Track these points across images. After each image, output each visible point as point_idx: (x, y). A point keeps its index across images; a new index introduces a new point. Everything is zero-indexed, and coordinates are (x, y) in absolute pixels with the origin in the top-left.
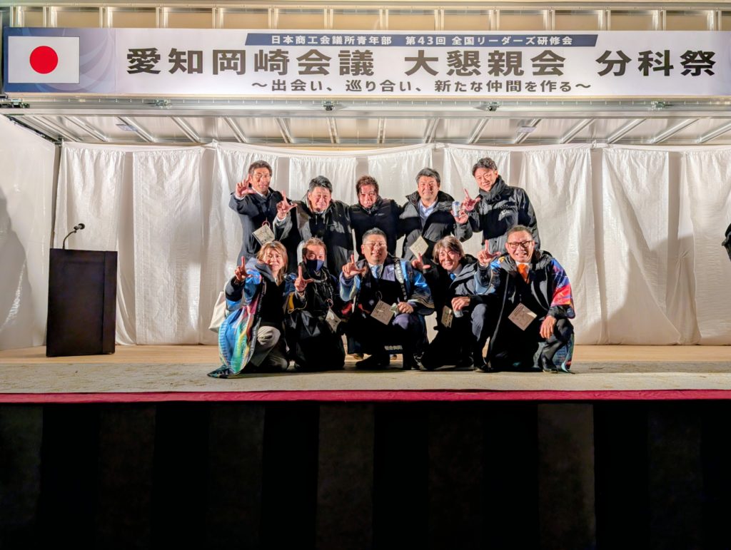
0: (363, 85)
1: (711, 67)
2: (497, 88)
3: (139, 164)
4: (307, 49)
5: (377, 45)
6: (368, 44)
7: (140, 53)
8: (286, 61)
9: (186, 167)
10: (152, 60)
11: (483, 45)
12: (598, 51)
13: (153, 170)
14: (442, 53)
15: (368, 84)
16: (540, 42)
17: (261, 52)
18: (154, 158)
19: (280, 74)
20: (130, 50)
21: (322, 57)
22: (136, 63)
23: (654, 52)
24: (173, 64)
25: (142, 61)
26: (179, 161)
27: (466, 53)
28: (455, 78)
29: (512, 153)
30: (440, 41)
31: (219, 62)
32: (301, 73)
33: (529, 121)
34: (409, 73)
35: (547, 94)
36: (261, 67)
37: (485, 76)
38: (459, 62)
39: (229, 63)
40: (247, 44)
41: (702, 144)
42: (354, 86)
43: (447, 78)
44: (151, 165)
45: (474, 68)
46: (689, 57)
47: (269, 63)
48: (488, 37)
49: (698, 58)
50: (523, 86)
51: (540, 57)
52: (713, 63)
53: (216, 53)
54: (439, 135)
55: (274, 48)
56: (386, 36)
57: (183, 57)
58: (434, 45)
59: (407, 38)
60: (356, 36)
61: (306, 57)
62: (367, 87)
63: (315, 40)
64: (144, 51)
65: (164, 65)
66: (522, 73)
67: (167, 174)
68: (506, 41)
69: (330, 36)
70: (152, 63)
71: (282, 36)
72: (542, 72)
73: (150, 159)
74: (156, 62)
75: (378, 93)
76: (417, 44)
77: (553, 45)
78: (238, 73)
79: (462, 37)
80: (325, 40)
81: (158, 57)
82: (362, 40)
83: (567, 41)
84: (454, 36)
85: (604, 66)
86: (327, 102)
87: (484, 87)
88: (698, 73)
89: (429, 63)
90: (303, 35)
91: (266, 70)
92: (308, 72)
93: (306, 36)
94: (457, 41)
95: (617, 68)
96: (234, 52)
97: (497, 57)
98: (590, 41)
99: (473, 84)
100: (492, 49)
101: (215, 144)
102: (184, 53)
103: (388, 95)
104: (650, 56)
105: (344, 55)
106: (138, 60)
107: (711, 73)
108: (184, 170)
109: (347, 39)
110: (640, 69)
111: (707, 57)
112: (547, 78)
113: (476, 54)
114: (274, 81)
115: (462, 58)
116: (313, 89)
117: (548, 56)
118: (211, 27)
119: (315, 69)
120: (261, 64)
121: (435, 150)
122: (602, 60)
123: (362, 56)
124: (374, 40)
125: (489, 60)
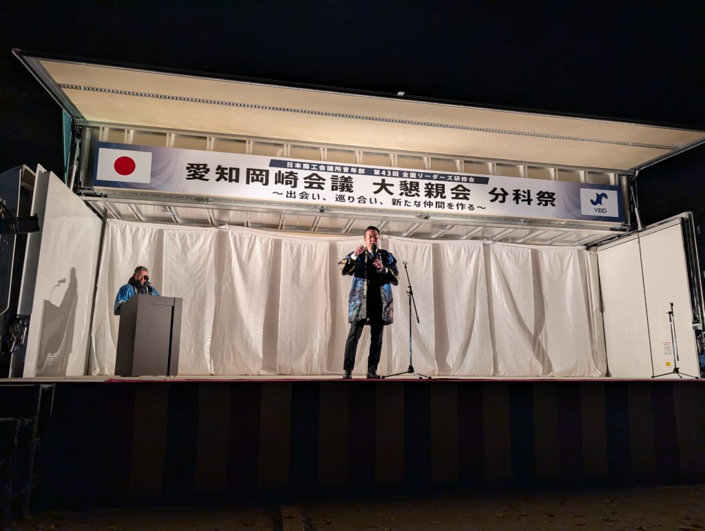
0: (346, 198)
1: (553, 201)
2: (430, 205)
3: (168, 238)
4: (310, 173)
5: (355, 173)
6: (350, 172)
7: (195, 166)
8: (296, 179)
9: (205, 242)
10: (204, 171)
11: (421, 179)
12: (490, 187)
13: (179, 244)
14: (396, 181)
15: (349, 198)
16: (455, 179)
17: (280, 172)
18: (180, 234)
19: (292, 187)
20: (189, 164)
21: (320, 178)
22: (192, 173)
23: (522, 190)
24: (218, 175)
25: (197, 172)
26: (199, 238)
27: (411, 183)
28: (404, 198)
29: (434, 244)
30: (397, 174)
31: (251, 176)
32: (306, 187)
33: (446, 226)
34: (376, 193)
35: (460, 211)
36: (279, 182)
37: (423, 198)
38: (407, 188)
39: (257, 178)
41: (550, 245)
42: (341, 198)
43: (400, 197)
44: (177, 239)
45: (416, 192)
46: (541, 195)
47: (285, 180)
48: (424, 174)
49: (546, 195)
50: (446, 205)
51: (456, 188)
52: (554, 199)
53: (248, 170)
55: (289, 170)
56: (362, 168)
57: (225, 171)
58: (391, 176)
59: (375, 170)
60: (342, 167)
61: (309, 177)
62: (349, 200)
63: (316, 167)
64: (198, 165)
65: (212, 175)
66: (445, 197)
67: (190, 247)
68: (436, 177)
69: (326, 165)
70: (204, 173)
71: (294, 163)
72: (457, 198)
73: (177, 235)
74: (206, 173)
75: (356, 204)
76: (381, 175)
77: (464, 182)
78: (264, 185)
79: (409, 172)
80: (322, 168)
81: (208, 170)
82: (346, 170)
83: (472, 180)
84: (404, 172)
85: (494, 197)
86: (322, 207)
87: (422, 204)
88: (546, 205)
89: (388, 187)
91: (283, 183)
92: (310, 187)
93: (310, 164)
94: (405, 175)
95: (500, 198)
96: (261, 171)
97: (430, 187)
98: (485, 181)
99: (416, 202)
100: (427, 182)
101: (226, 227)
102: (226, 169)
103: (362, 205)
104: (519, 192)
105: (334, 178)
106: (194, 171)
107: (554, 205)
108: (203, 244)
109: (337, 168)
110: (514, 200)
111: (551, 195)
112: (460, 201)
113: (417, 183)
114: (288, 192)
115: (408, 186)
116: (313, 198)
117: (460, 188)
118: (244, 153)
119: (315, 185)
120: (279, 179)
122: (492, 193)
123: (346, 180)
124: (354, 170)
125: (425, 188)
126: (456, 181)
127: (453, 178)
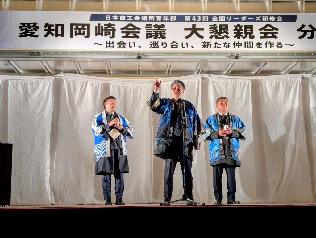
0: (159, 44)
2: (239, 46)
3: (12, 87)
4: (126, 23)
5: (168, 21)
6: (162, 20)
7: (26, 25)
8: (114, 30)
9: (43, 89)
10: (34, 29)
11: (230, 21)
12: (298, 24)
13: (22, 91)
14: (206, 26)
16: (263, 19)
17: (99, 25)
18: (22, 84)
19: (111, 37)
20: (21, 24)
21: (135, 28)
22: (24, 31)
24: (46, 32)
25: (28, 30)
26: (38, 85)
27: (220, 26)
28: (214, 40)
29: (252, 80)
30: (207, 19)
31: (74, 30)
32: (123, 37)
34: (187, 37)
35: (269, 49)
36: (99, 34)
37: (232, 39)
38: (217, 31)
39: (80, 31)
40: (91, 20)
42: (155, 45)
43: (209, 40)
44: (20, 88)
45: (225, 34)
47: (104, 31)
48: (233, 17)
50: (255, 44)
51: (264, 28)
53: (72, 25)
54: (206, 69)
55: (107, 23)
56: (173, 16)
57: (52, 28)
58: (202, 21)
59: (186, 17)
60: (155, 16)
61: (126, 28)
62: (162, 45)
63: (131, 18)
64: (29, 24)
65: (41, 32)
66: (253, 37)
67: (30, 94)
68: (244, 18)
69: (140, 16)
70: (34, 31)
71: (112, 16)
72: (265, 37)
73: (20, 85)
74: (36, 30)
75: (169, 49)
76: (192, 21)
77: (272, 21)
78: (86, 37)
79: (218, 16)
80: (137, 18)
81: (38, 28)
82: (159, 18)
83: (280, 19)
84: (213, 16)
85: (301, 34)
86: (138, 54)
87: (231, 45)
89: (198, 31)
90: (124, 15)
91: (102, 35)
92: (127, 36)
93: (126, 15)
94: (215, 19)
95: (309, 34)
96: (83, 25)
97: (238, 28)
98: (293, 19)
99: (225, 43)
100: (236, 24)
101: (61, 75)
102: (53, 25)
103: (174, 50)
105: (148, 27)
106: (25, 29)
108: (41, 91)
109: (150, 18)
112: (268, 40)
113: (226, 26)
114: (107, 42)
115: (218, 29)
116: (130, 47)
117: (269, 28)
118: (69, 10)
119: (131, 35)
120: (99, 31)
121: (203, 78)
122: (300, 30)
123: (159, 27)
124: (166, 18)
125: (234, 30)
126: (264, 21)
127: (261, 18)
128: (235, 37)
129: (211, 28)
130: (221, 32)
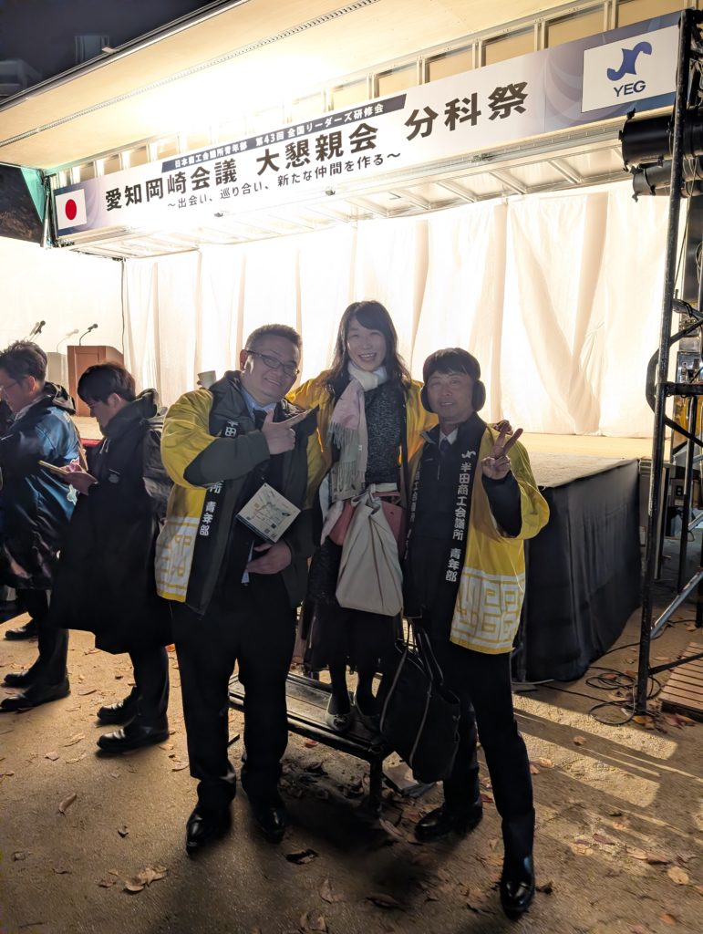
0: (231, 191)
1: (522, 102)
2: (323, 173)
4: (195, 168)
5: (237, 152)
6: (232, 152)
7: (111, 194)
8: (184, 181)
10: (117, 197)
11: (311, 132)
12: (406, 112)
14: (281, 148)
15: (234, 190)
16: (356, 116)
17: (170, 176)
19: (182, 193)
20: (107, 193)
21: (205, 172)
22: (110, 202)
23: (461, 99)
24: (127, 198)
27: (299, 144)
28: (292, 170)
30: (282, 135)
31: (150, 191)
32: (193, 189)
34: (260, 173)
35: (364, 171)
36: (172, 190)
37: (315, 163)
38: (294, 152)
39: (155, 191)
40: (163, 171)
42: (226, 194)
43: (286, 171)
45: (305, 157)
46: (498, 96)
47: (175, 185)
48: (314, 123)
50: (344, 166)
51: (356, 133)
52: (525, 96)
53: (147, 184)
55: (177, 172)
56: (243, 141)
57: (131, 192)
58: (276, 141)
59: (257, 139)
60: (224, 147)
61: (195, 174)
62: (233, 193)
63: (200, 158)
64: (113, 191)
65: (123, 200)
66: (342, 153)
68: (328, 122)
69: (208, 152)
70: (117, 200)
71: (181, 160)
72: (358, 148)
74: (119, 198)
76: (264, 144)
77: (367, 117)
78: (160, 198)
79: (295, 128)
80: (205, 156)
81: (120, 194)
82: (228, 150)
83: (379, 109)
84: (289, 129)
85: (412, 128)
87: (313, 174)
88: (507, 114)
89: (272, 160)
90: (192, 155)
92: (197, 187)
93: (195, 155)
94: (291, 133)
95: (424, 127)
97: (322, 142)
99: (305, 173)
100: (317, 135)
102: (132, 188)
104: (457, 105)
105: (217, 167)
106: (111, 199)
109: (219, 151)
110: (446, 123)
111: (518, 91)
112: (362, 154)
113: (306, 142)
114: (179, 200)
115: (296, 149)
116: (202, 202)
117: (363, 130)
119: (201, 183)
120: (171, 186)
122: (410, 122)
123: (229, 165)
124: (235, 148)
125: (317, 147)
126: (357, 120)
127: (352, 115)
128: (317, 159)
129: (288, 150)
130: (300, 155)
